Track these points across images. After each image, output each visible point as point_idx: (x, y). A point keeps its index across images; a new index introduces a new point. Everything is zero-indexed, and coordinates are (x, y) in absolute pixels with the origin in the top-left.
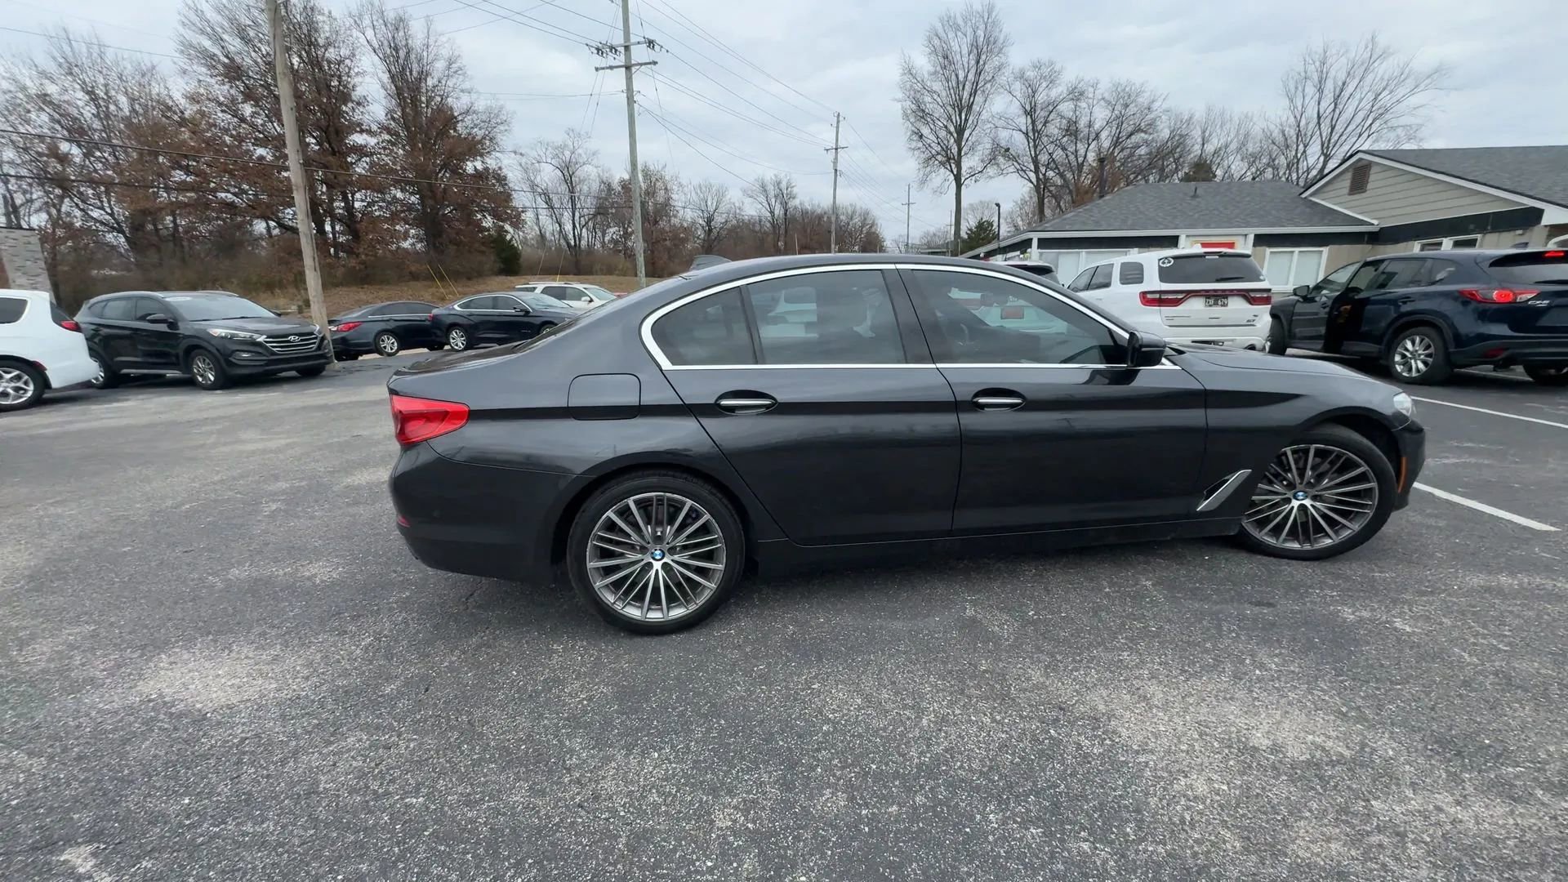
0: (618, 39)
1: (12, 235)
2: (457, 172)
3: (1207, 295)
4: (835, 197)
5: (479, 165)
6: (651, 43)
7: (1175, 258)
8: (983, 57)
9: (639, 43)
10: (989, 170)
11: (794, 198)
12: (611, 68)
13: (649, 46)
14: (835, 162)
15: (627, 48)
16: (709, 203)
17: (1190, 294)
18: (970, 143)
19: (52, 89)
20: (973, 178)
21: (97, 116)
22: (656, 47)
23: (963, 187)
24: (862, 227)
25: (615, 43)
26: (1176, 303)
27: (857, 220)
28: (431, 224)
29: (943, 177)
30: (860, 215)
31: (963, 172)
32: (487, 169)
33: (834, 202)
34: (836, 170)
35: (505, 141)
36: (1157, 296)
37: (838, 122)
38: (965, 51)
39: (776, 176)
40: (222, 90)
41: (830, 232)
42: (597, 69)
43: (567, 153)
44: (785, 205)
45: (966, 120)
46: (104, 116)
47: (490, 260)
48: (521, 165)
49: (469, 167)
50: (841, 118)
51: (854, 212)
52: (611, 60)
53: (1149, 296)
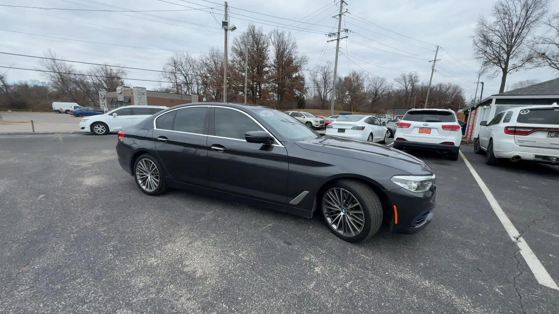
0: (336, 31)
1: (194, 96)
2: (290, 77)
3: (549, 131)
4: (431, 81)
5: (297, 75)
6: (347, 30)
7: (530, 110)
8: (531, 10)
9: (343, 31)
10: (526, 65)
11: (417, 81)
12: (332, 41)
13: (346, 32)
14: (433, 66)
15: (339, 33)
16: (377, 84)
17: (535, 130)
18: (514, 53)
19: (208, 62)
20: (515, 69)
21: (215, 67)
22: (349, 32)
23: (508, 74)
24: (453, 93)
25: (334, 32)
26: (526, 133)
27: (451, 90)
28: (280, 92)
29: (496, 70)
30: (453, 88)
31: (509, 67)
32: (299, 76)
33: (430, 83)
34: (433, 70)
35: (304, 67)
36: (514, 129)
37: (438, 49)
38: (519, 8)
39: (410, 73)
40: (239, 59)
41: (426, 95)
42: (328, 42)
43: (326, 69)
44: (413, 84)
45: (515, 42)
46: (216, 68)
47: (295, 104)
48: (311, 74)
49: (294, 76)
50: (439, 48)
51: (450, 87)
52: (333, 38)
53: (509, 129)
